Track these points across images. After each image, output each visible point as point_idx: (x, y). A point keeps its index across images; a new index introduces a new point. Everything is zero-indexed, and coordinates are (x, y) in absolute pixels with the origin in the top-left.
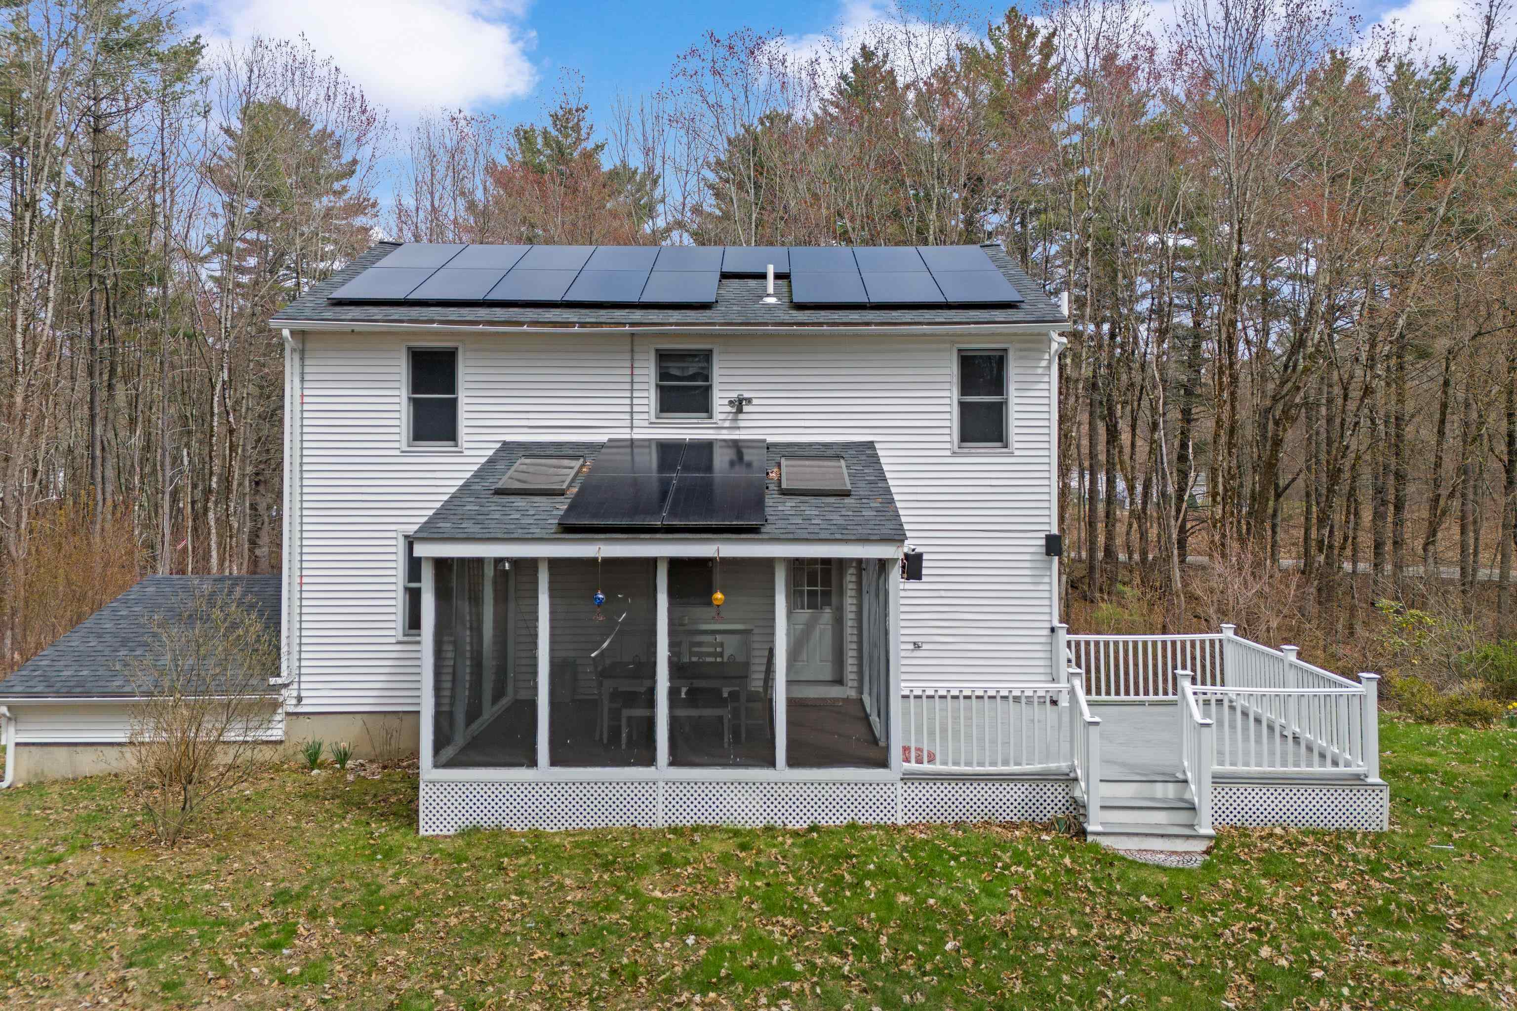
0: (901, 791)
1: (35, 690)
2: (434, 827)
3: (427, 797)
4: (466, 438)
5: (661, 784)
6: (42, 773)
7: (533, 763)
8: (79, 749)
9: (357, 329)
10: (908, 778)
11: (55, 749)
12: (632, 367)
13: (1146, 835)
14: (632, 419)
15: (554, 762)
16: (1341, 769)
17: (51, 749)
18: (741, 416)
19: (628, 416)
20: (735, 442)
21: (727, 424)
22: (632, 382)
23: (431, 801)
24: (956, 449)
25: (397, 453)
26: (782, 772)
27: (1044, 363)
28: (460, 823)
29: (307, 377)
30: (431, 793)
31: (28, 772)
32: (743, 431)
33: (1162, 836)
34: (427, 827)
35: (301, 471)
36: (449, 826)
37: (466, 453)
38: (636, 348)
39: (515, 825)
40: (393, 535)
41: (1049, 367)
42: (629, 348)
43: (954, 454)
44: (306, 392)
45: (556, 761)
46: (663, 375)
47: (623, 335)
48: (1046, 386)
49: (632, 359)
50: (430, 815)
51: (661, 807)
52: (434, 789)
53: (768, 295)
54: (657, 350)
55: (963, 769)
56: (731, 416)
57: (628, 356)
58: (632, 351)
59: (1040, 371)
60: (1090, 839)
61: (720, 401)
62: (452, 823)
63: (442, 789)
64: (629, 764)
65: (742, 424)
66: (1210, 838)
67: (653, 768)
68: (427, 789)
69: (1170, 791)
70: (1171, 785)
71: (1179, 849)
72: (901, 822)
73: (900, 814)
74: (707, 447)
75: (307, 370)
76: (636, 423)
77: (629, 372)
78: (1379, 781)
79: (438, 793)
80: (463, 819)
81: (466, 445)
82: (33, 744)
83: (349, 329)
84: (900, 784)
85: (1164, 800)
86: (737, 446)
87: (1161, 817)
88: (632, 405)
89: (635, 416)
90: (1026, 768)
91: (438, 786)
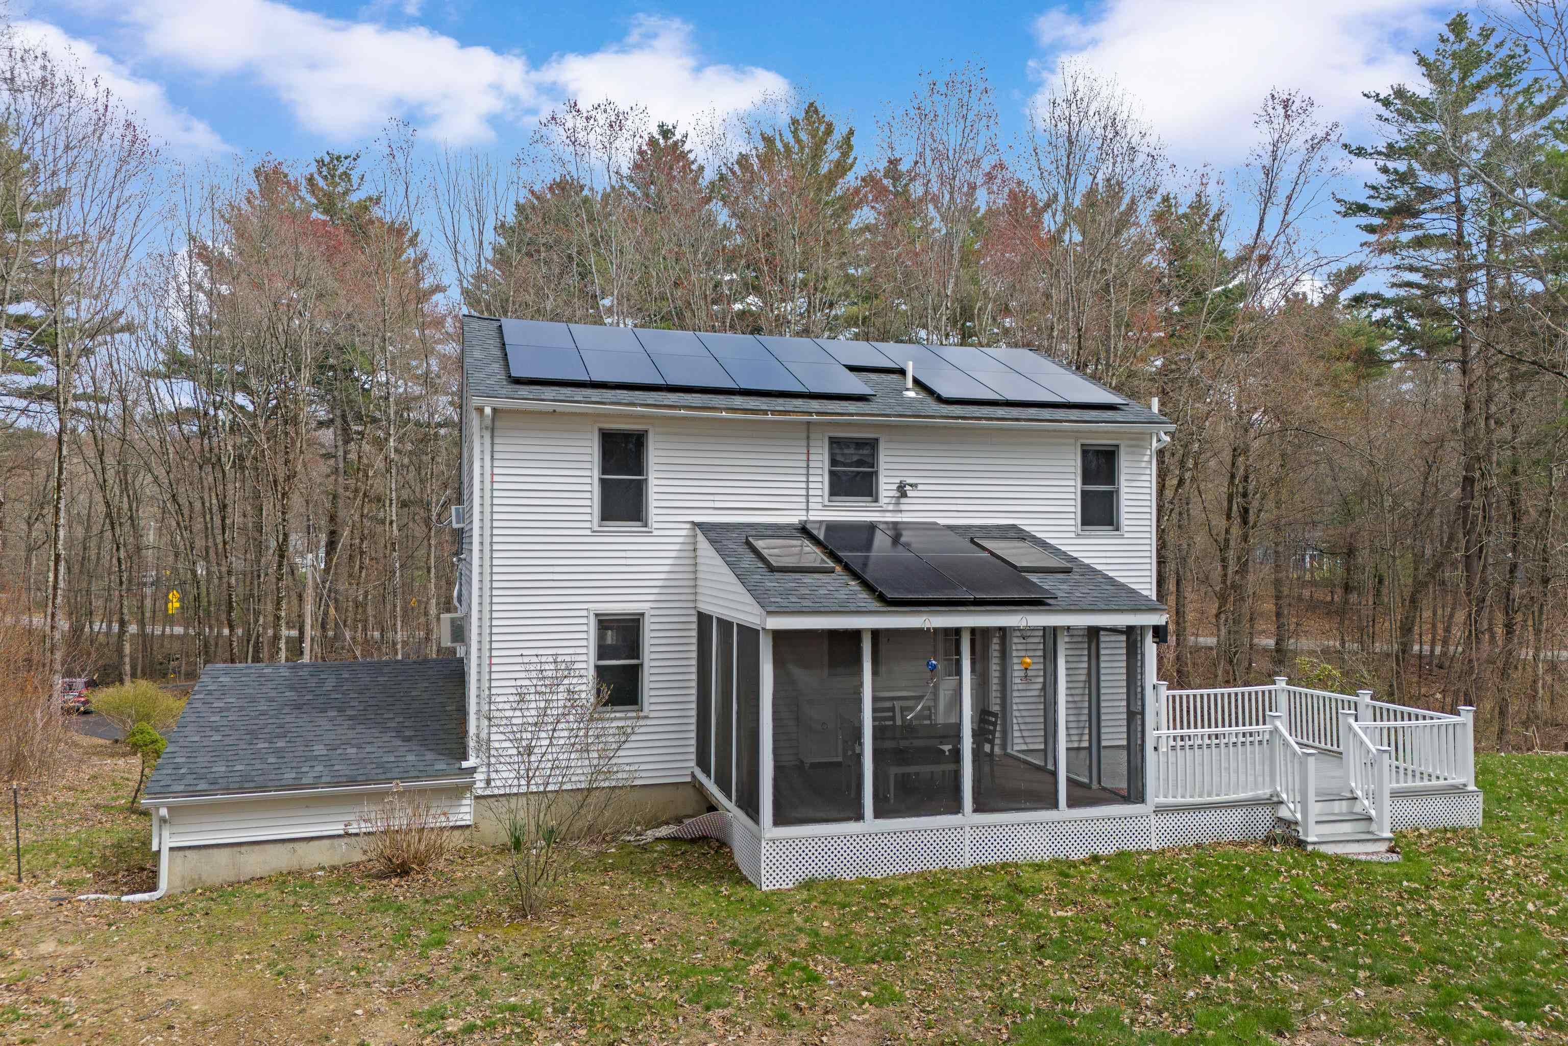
0: (1153, 822)
1: (199, 788)
2: (774, 882)
3: (768, 854)
4: (656, 518)
5: (967, 829)
6: (200, 878)
7: (859, 817)
8: (243, 849)
9: (558, 410)
10: (1160, 810)
11: (215, 851)
12: (808, 453)
13: (1348, 841)
14: (808, 502)
15: (878, 814)
16: (1442, 782)
17: (210, 851)
18: (903, 500)
19: (803, 499)
20: (895, 524)
21: (891, 508)
22: (808, 467)
23: (771, 857)
24: (1080, 532)
25: (588, 532)
26: (1064, 812)
27: (1146, 458)
28: (797, 876)
29: (496, 456)
30: (771, 851)
31: (183, 878)
32: (904, 514)
33: (1358, 841)
34: (768, 882)
35: (492, 551)
36: (787, 880)
37: (656, 533)
38: (812, 436)
39: (845, 875)
40: (585, 613)
41: (1151, 462)
42: (804, 435)
43: (1078, 536)
44: (496, 471)
45: (879, 813)
46: (834, 462)
47: (801, 423)
48: (1148, 478)
49: (808, 446)
50: (771, 871)
51: (967, 849)
52: (774, 847)
53: (907, 389)
54: (830, 438)
55: (1197, 800)
56: (893, 501)
57: (804, 443)
58: (808, 438)
59: (1143, 465)
60: (1310, 848)
61: (886, 486)
62: (791, 877)
63: (781, 846)
64: (940, 813)
65: (903, 507)
66: (1390, 840)
67: (960, 815)
68: (768, 847)
69: (1344, 806)
70: (1344, 802)
71: (1370, 851)
72: (1154, 848)
73: (1154, 841)
74: (871, 527)
75: (496, 448)
76: (811, 506)
77: (804, 457)
78: (1476, 789)
79: (777, 850)
80: (800, 872)
81: (655, 525)
82: (190, 848)
83: (551, 409)
84: (1153, 816)
85: (1340, 814)
86: (896, 531)
87: (1347, 828)
88: (808, 489)
89: (811, 499)
90: (1242, 796)
91: (777, 843)
